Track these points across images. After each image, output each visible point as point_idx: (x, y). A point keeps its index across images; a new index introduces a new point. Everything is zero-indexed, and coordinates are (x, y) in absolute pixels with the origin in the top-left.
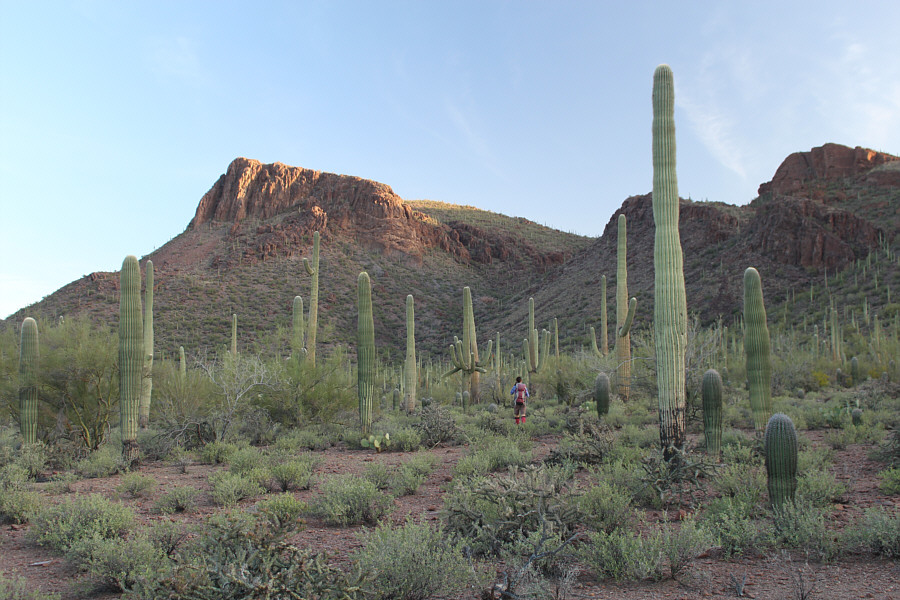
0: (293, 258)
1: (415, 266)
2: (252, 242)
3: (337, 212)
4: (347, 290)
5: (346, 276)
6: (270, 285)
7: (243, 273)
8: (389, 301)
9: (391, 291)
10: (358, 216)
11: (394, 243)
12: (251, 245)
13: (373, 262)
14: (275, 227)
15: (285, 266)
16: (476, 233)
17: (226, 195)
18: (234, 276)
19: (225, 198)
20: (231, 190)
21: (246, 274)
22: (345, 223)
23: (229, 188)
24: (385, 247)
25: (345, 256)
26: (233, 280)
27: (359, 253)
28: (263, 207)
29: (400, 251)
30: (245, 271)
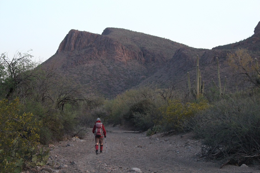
0: (86, 65)
1: (124, 66)
2: (75, 59)
3: (101, 49)
4: (100, 75)
5: (101, 71)
6: (78, 75)
7: (71, 71)
8: (112, 79)
9: (114, 75)
10: (107, 50)
11: (118, 59)
12: (74, 60)
13: (110, 65)
14: (82, 54)
15: (83, 68)
16: (148, 52)
17: (68, 43)
18: (68, 72)
19: (67, 43)
20: (69, 41)
21: (72, 71)
22: (103, 52)
23: (69, 40)
24: (115, 60)
25: (102, 64)
26: (67, 73)
27: (107, 62)
28: (79, 46)
29: (120, 61)
30: (71, 70)
